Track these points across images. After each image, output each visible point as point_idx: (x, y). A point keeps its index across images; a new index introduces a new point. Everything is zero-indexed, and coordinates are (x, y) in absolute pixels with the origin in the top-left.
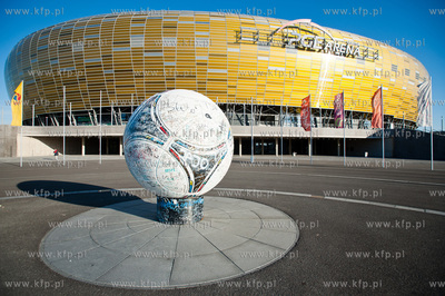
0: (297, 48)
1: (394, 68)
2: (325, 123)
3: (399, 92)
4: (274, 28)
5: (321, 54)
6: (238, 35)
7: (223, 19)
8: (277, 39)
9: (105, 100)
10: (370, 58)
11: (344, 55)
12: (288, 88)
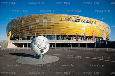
0: (75, 21)
1: (100, 25)
4: (70, 17)
5: (82, 23)
6: (61, 19)
7: (58, 15)
9: (29, 34)
11: (87, 23)
12: (74, 31)
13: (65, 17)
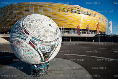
0: (75, 13)
2: (83, 33)
3: (101, 25)
4: (69, 7)
5: (81, 14)
6: (60, 9)
7: (55, 5)
8: (70, 10)
10: (94, 16)
11: (87, 15)
12: (73, 23)
13: (64, 7)
